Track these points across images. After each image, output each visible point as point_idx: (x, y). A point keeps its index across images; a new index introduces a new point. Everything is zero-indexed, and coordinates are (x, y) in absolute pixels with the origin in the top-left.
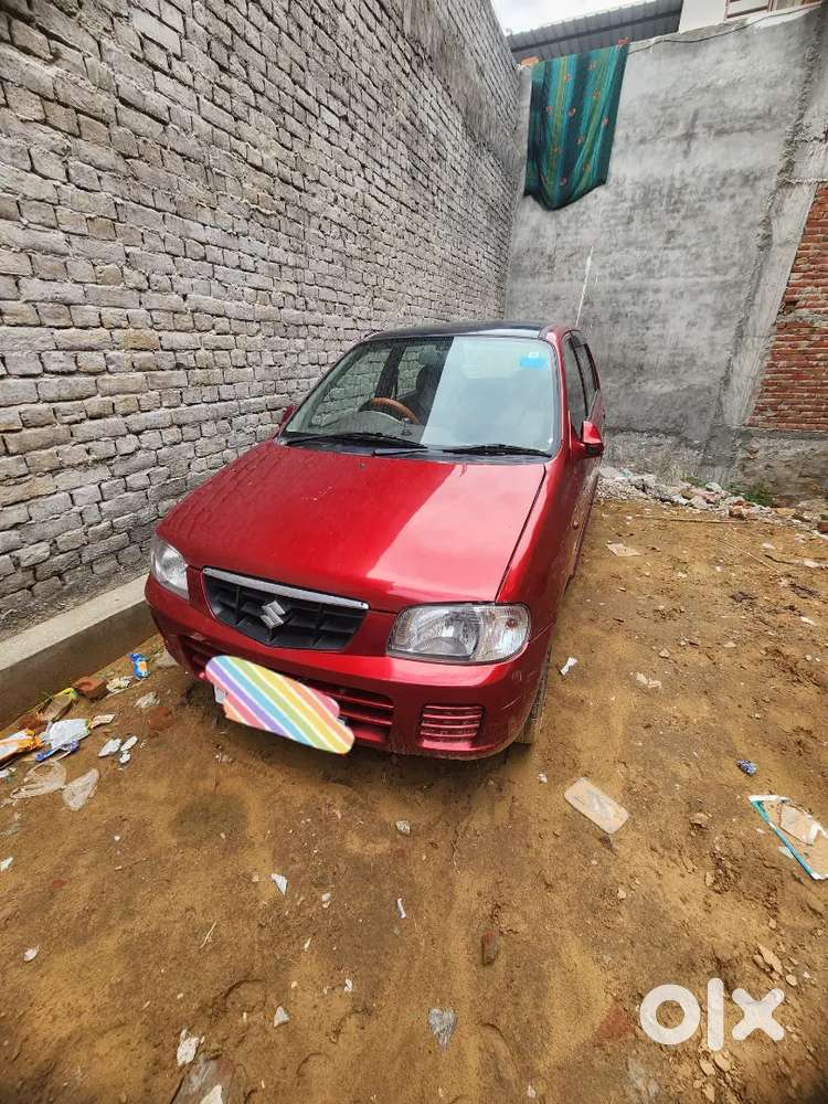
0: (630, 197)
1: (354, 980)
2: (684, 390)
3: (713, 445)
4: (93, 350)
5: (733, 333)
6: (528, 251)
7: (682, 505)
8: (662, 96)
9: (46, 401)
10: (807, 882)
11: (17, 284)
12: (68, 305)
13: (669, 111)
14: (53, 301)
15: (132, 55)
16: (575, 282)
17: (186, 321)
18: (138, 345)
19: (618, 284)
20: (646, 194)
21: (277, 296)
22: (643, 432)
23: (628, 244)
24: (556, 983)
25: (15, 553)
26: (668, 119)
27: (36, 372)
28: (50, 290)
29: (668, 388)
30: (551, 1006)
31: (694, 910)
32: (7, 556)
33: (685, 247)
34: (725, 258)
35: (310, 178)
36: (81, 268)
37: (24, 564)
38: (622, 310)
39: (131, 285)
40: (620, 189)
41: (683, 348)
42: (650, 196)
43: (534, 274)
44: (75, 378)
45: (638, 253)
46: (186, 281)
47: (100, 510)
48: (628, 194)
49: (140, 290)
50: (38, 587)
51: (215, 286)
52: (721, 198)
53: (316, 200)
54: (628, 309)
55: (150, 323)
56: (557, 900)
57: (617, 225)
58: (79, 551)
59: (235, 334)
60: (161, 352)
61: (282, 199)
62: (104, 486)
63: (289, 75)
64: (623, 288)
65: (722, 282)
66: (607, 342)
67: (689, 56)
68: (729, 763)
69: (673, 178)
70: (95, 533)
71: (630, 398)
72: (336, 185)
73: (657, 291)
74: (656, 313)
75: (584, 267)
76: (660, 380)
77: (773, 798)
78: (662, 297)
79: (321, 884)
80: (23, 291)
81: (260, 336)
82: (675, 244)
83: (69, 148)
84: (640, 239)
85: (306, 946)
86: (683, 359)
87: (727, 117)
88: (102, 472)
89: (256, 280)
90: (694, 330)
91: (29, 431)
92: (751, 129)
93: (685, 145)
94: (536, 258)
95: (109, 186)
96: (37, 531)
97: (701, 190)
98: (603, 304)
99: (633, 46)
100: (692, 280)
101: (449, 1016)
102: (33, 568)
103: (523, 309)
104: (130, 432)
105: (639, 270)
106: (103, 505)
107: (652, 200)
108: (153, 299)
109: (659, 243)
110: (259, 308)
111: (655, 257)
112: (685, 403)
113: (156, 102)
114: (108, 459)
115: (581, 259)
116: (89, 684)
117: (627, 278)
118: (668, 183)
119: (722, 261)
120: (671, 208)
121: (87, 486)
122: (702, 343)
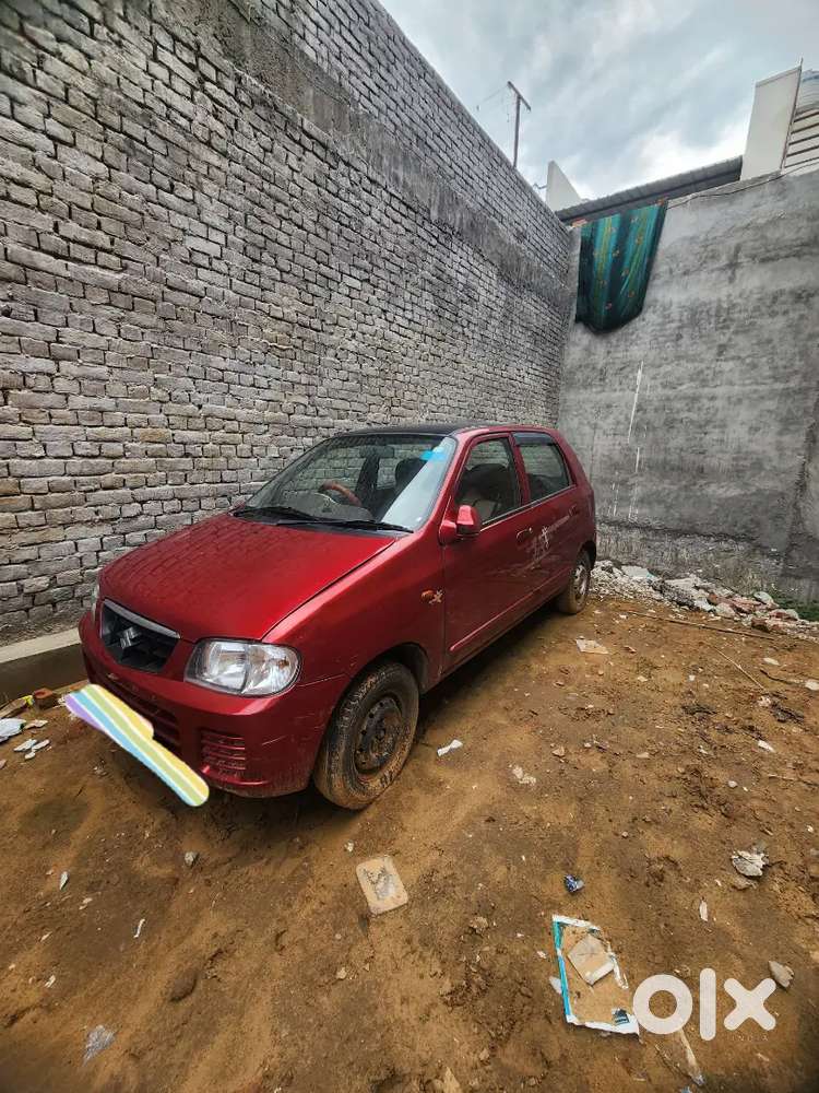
0: (677, 318)
1: (58, 978)
2: (754, 494)
3: (794, 553)
4: (115, 441)
5: (803, 438)
6: (580, 366)
7: (704, 610)
8: (702, 237)
9: (70, 475)
10: (557, 1024)
11: (67, 399)
12: (102, 412)
13: (710, 248)
14: (91, 409)
15: (182, 261)
16: (627, 392)
17: (200, 423)
18: (154, 439)
19: (670, 393)
20: (694, 315)
21: (287, 405)
22: (710, 536)
23: (679, 358)
24: (220, 1041)
25: (22, 582)
26: (711, 254)
27: (67, 455)
28: (89, 402)
29: (734, 492)
30: (200, 1059)
31: (409, 1014)
32: (14, 583)
33: (739, 358)
34: (785, 367)
35: (328, 322)
36: (118, 389)
37: (26, 591)
38: (676, 416)
39: (156, 398)
40: (667, 313)
41: (747, 452)
42: (697, 316)
43: (587, 385)
44: (97, 460)
45: (690, 365)
46: (202, 396)
47: (98, 557)
48: (675, 315)
49: (161, 402)
50: (34, 611)
51: (228, 399)
52: (773, 314)
53: (334, 337)
54: (683, 415)
55: (166, 424)
56: (277, 963)
57: (666, 342)
58: (73, 587)
59: (244, 433)
60: (173, 444)
61: (299, 338)
62: (105, 539)
63: (315, 259)
64: (676, 396)
65: (784, 389)
66: (662, 446)
67: (727, 204)
68: (557, 877)
69: (719, 300)
70: (89, 574)
71: (692, 501)
72: (354, 325)
73: (713, 398)
74: (714, 419)
75: (635, 378)
76: (723, 484)
77: (582, 924)
78: (719, 403)
79: (91, 889)
80: (70, 403)
81: (268, 435)
82: (729, 356)
83: (123, 318)
84: (691, 353)
85: (44, 937)
86: (747, 463)
87: (771, 247)
88: (107, 529)
89: (268, 394)
90: (758, 435)
91: (53, 495)
92: (798, 255)
93: (729, 272)
94: (587, 372)
95: (149, 337)
96: (42, 567)
97: (750, 308)
98: (656, 410)
99: (671, 203)
100: (749, 388)
101: (109, 1035)
102: (33, 595)
103: (576, 416)
104: (135, 501)
105: (692, 380)
106: (101, 554)
107: (699, 321)
108: (173, 408)
109: (711, 355)
110: (268, 414)
111: (708, 368)
112: (755, 507)
113: (195, 285)
114: (112, 519)
115: (632, 371)
116: (43, 693)
117: (680, 388)
118: (714, 305)
119: (782, 370)
120: (720, 325)
121: (90, 539)
122: (767, 448)
